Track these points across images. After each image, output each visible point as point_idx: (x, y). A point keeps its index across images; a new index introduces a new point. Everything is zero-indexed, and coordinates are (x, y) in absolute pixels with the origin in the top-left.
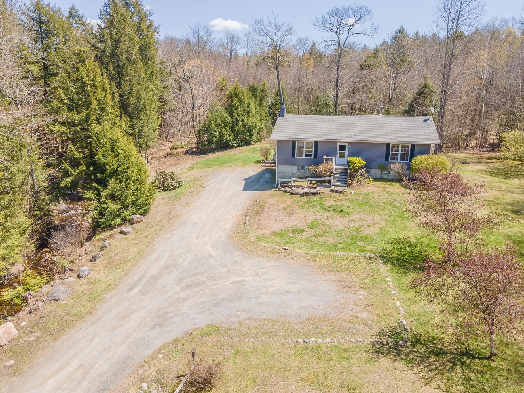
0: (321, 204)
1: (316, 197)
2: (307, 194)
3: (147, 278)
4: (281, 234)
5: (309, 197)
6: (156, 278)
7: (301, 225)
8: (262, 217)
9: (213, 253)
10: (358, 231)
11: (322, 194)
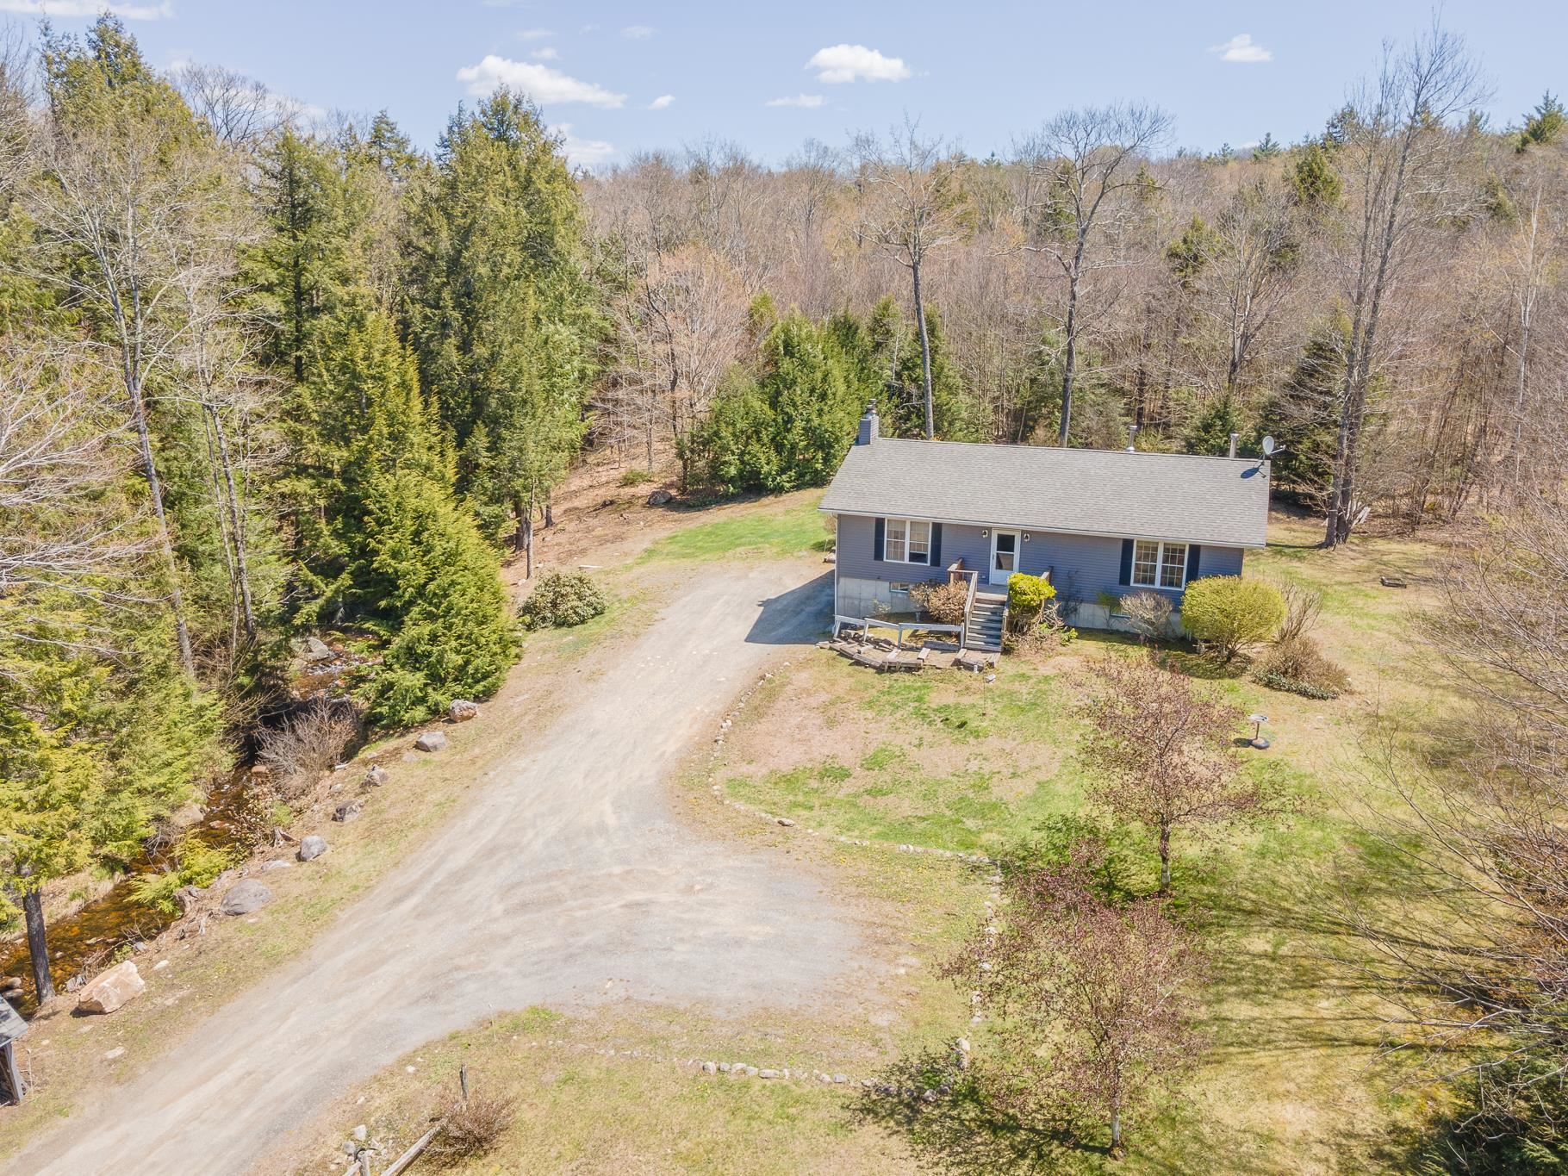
0: (920, 699)
1: (912, 678)
2: (891, 668)
3: (438, 877)
4: (789, 781)
5: (895, 676)
6: (459, 877)
7: (848, 756)
8: (764, 726)
9: (611, 820)
10: (982, 786)
11: (930, 672)
